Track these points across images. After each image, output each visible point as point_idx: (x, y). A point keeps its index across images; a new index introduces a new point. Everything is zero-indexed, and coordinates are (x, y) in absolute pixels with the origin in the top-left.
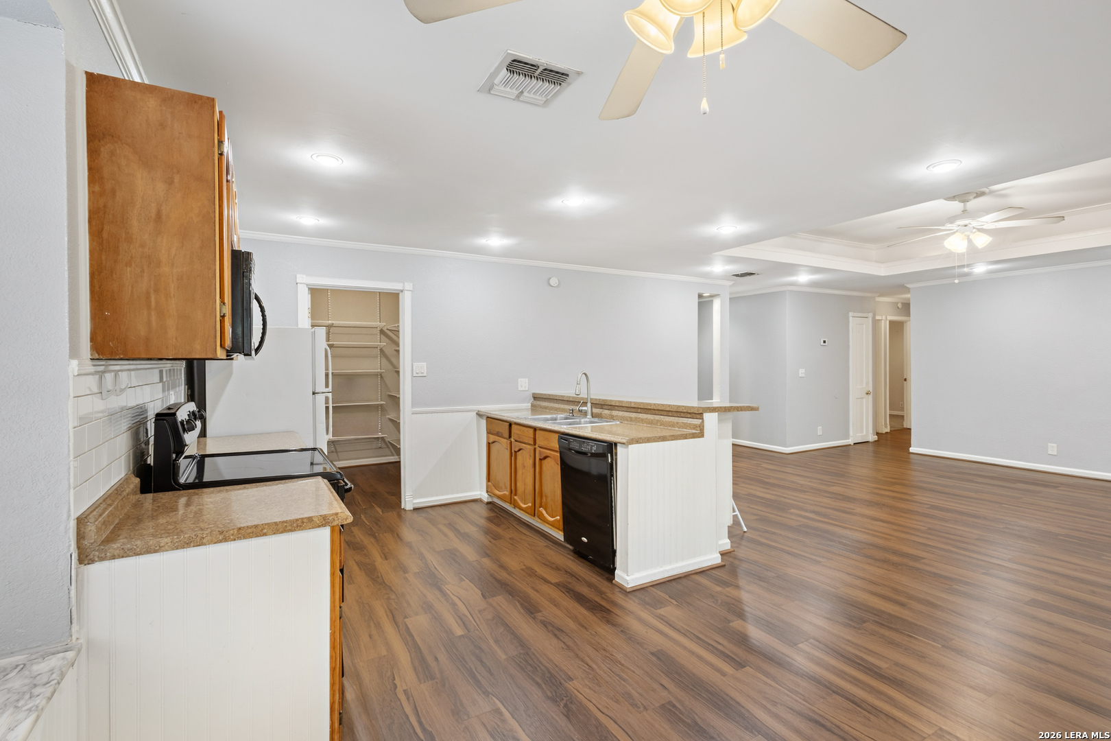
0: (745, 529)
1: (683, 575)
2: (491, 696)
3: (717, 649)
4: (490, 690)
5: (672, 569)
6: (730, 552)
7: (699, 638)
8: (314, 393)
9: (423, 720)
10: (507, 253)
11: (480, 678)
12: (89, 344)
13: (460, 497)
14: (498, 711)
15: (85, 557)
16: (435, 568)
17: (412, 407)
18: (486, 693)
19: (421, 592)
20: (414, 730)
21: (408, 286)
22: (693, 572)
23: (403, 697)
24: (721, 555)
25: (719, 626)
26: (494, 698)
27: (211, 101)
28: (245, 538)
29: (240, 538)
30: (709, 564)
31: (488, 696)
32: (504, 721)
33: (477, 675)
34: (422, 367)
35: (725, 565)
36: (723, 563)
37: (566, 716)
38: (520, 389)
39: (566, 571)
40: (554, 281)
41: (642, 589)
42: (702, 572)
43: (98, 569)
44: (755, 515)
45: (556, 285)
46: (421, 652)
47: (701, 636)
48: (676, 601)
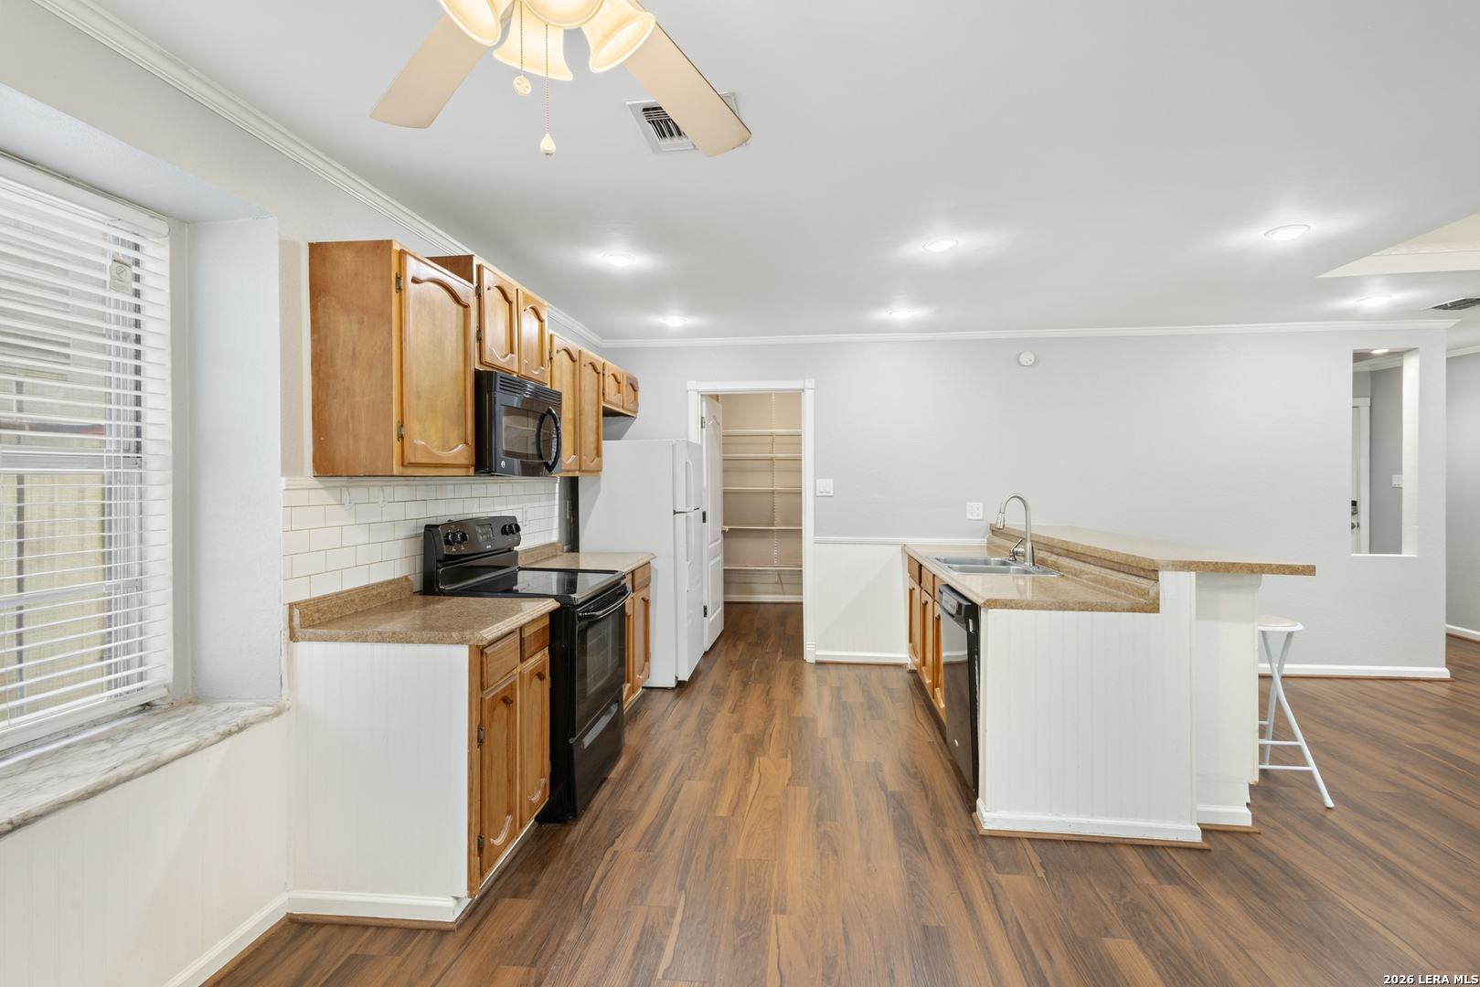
0: (1330, 803)
1: (1103, 841)
2: (683, 892)
3: (1035, 962)
4: (688, 885)
5: (1080, 824)
6: (1247, 833)
7: (1022, 936)
8: (675, 513)
9: (602, 886)
10: (916, 327)
11: (693, 868)
12: (312, 464)
13: (879, 658)
14: (673, 911)
15: (293, 637)
16: (771, 735)
17: (815, 534)
18: (682, 887)
19: (730, 756)
20: (586, 892)
21: (810, 383)
22: (1127, 841)
23: (608, 856)
24: (1203, 830)
25: (1079, 934)
26: (683, 896)
27: (390, 242)
28: (397, 642)
29: (393, 642)
30: (1172, 837)
31: (680, 890)
32: (669, 924)
33: (694, 864)
34: (827, 485)
35: (1209, 850)
36: (1206, 846)
37: (734, 950)
38: (969, 517)
39: (922, 782)
40: (1027, 358)
41: (1009, 839)
42: (1148, 848)
43: (302, 646)
44: (1396, 785)
45: (1030, 363)
46: (666, 820)
47: (1030, 937)
48: (1046, 874)
